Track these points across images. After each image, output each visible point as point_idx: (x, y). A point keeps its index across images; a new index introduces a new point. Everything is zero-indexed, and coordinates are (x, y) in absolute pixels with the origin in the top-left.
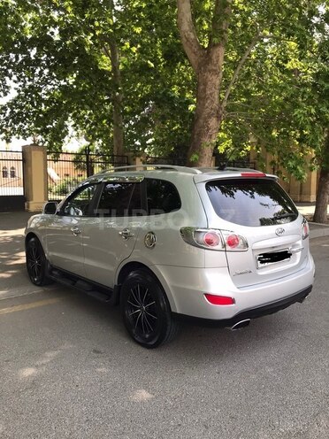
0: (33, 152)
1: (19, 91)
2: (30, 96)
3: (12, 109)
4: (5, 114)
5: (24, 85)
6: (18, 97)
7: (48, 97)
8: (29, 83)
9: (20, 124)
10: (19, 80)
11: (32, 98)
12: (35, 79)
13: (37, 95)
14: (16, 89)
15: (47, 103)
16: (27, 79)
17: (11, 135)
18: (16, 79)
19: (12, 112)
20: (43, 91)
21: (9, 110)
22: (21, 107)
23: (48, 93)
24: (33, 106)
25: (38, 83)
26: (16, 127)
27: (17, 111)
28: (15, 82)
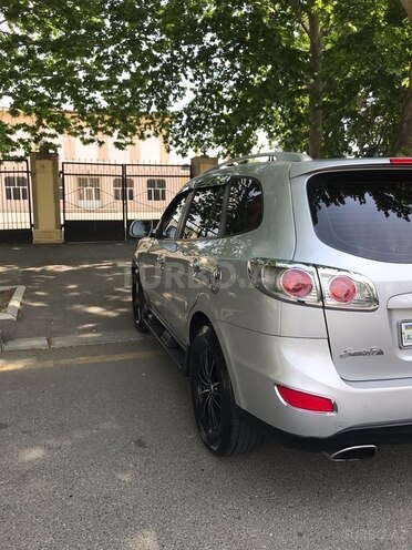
0: (202, 166)
1: (195, 92)
2: (210, 97)
3: (189, 115)
4: (180, 122)
5: (201, 84)
6: (196, 100)
7: (230, 97)
8: (207, 81)
9: (199, 133)
10: (196, 78)
11: (212, 99)
12: (215, 74)
13: (217, 95)
14: (191, 89)
15: (230, 104)
16: (205, 75)
17: (187, 147)
18: (192, 77)
19: (189, 119)
20: (225, 90)
21: (185, 117)
22: (199, 112)
23: (231, 92)
24: (213, 109)
25: (218, 79)
26: (194, 137)
27: (194, 117)
28: (191, 81)
